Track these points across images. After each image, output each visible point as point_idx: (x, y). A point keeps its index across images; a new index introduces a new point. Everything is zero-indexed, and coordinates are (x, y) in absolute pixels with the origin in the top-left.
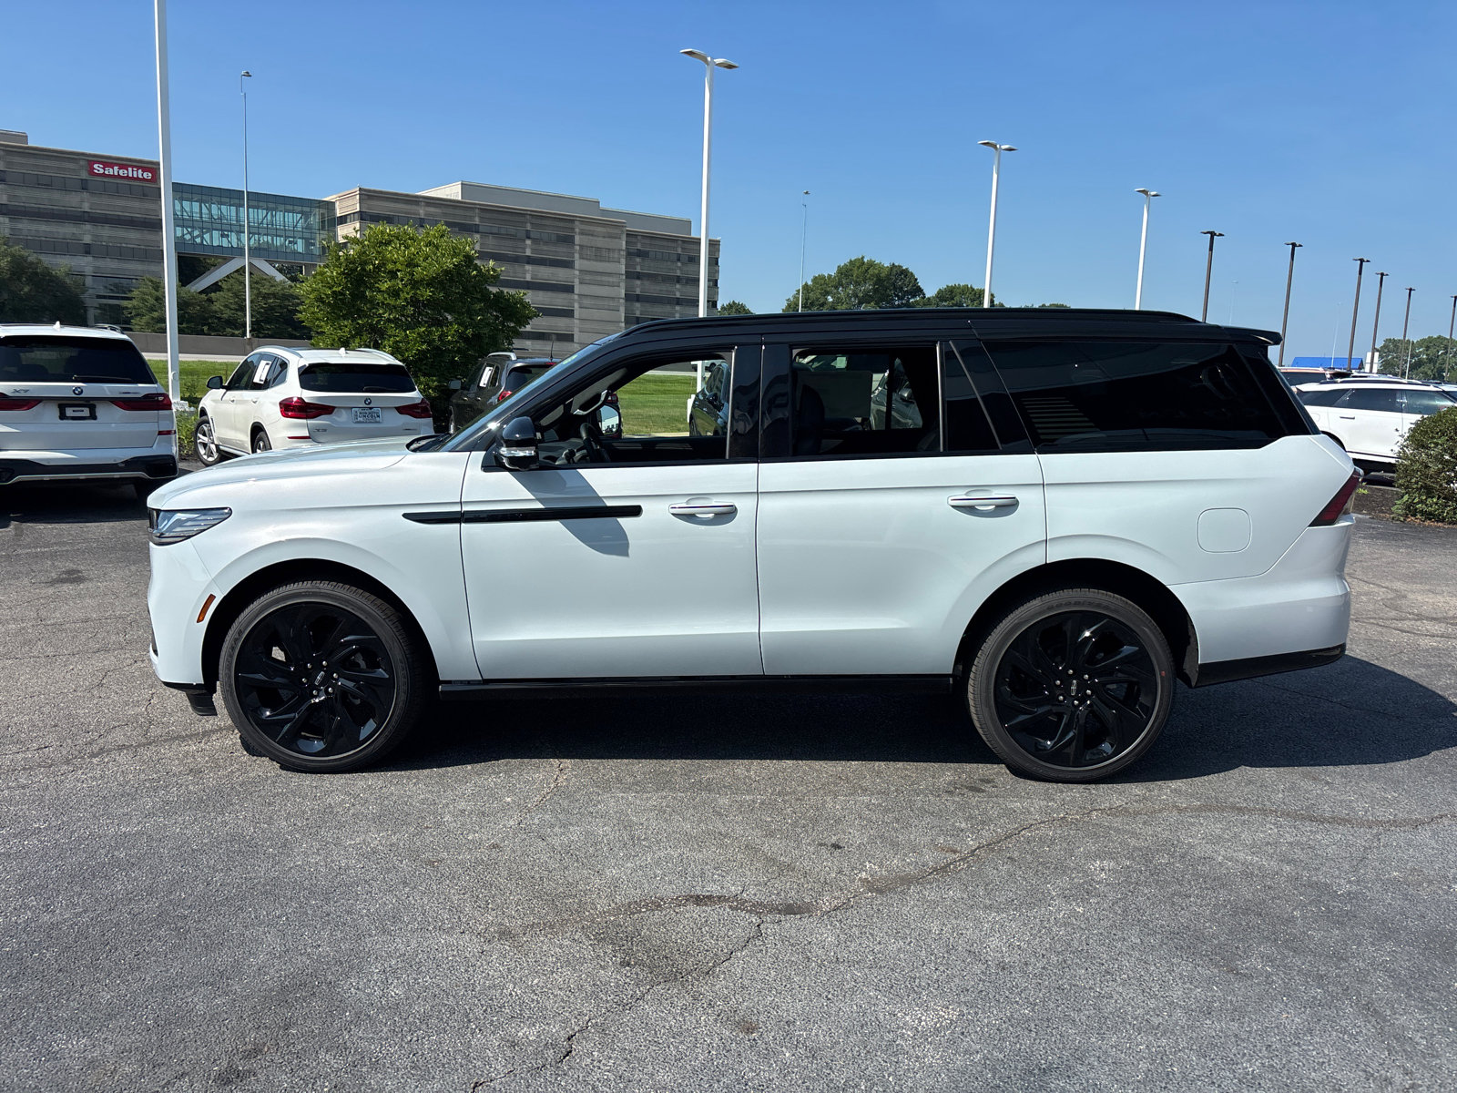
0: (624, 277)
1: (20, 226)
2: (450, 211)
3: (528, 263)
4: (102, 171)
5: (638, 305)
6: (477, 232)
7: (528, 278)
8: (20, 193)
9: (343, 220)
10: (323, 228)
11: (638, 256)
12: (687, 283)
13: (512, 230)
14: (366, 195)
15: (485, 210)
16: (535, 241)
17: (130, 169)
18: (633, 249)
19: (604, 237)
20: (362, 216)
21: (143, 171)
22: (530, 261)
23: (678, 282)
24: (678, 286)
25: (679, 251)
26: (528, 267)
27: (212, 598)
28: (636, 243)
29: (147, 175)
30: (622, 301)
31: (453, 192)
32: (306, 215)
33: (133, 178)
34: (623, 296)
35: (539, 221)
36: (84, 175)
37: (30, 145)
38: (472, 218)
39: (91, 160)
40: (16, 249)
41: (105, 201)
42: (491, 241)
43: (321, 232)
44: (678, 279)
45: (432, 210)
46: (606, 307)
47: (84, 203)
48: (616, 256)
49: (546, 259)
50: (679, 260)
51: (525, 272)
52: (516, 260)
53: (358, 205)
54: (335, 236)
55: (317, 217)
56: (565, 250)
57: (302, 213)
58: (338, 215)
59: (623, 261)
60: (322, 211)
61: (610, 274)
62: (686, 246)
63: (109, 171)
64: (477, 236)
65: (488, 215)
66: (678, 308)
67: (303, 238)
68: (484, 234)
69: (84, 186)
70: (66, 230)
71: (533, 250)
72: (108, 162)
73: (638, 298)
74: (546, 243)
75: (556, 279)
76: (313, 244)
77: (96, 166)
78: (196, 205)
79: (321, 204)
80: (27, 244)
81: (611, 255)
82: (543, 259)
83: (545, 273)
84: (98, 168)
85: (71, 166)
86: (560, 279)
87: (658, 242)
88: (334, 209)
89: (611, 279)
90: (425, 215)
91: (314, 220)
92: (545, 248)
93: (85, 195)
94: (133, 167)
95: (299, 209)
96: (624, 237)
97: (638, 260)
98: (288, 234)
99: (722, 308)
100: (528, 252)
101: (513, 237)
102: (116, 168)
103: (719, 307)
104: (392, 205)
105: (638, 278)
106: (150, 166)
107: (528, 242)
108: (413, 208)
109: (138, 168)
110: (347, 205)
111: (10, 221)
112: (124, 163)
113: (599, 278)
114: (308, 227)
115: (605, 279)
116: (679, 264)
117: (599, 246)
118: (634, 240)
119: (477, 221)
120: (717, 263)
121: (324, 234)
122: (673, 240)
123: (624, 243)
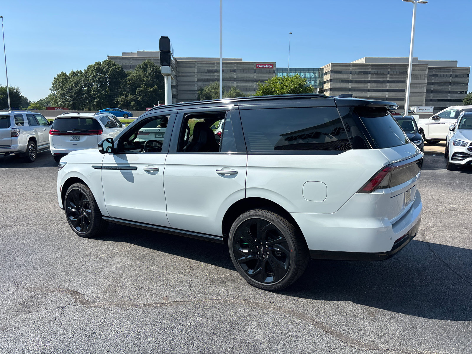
0: (426, 85)
1: (239, 84)
2: (361, 67)
3: (388, 83)
4: (259, 67)
5: (432, 94)
6: (370, 74)
7: (388, 88)
8: (240, 75)
9: (326, 74)
10: (319, 77)
11: (433, 76)
12: (454, 85)
13: (382, 72)
14: (333, 65)
15: (373, 66)
16: (391, 75)
17: (267, 65)
18: (431, 74)
19: (419, 71)
20: (332, 72)
21: (270, 65)
22: (389, 82)
23: (450, 85)
24: (450, 86)
25: (451, 73)
26: (388, 84)
27: (61, 185)
28: (432, 72)
29: (271, 66)
30: (425, 93)
31: (362, 61)
32: (315, 73)
33: (267, 68)
34: (425, 91)
35: (393, 68)
36: (255, 68)
37: (243, 61)
38: (368, 69)
39: (257, 64)
40: (237, 91)
41: (260, 75)
42: (374, 76)
43: (319, 78)
44: (450, 84)
45: (354, 68)
46: (418, 96)
47: (254, 76)
48: (423, 77)
49: (394, 81)
50: (451, 76)
51: (386, 86)
52: (384, 82)
53: (330, 69)
54: (323, 79)
55: (318, 73)
56: (402, 77)
57: (313, 73)
58: (324, 72)
59: (426, 79)
60: (319, 71)
61: (420, 84)
62: (454, 71)
63: (261, 66)
64: (370, 75)
65: (373, 68)
66: (449, 95)
67: (313, 81)
68: (372, 74)
69: (255, 71)
70: (249, 84)
71: (390, 78)
72: (261, 64)
73: (432, 92)
74: (395, 75)
75: (398, 87)
76: (316, 82)
77: (258, 65)
78: (284, 74)
79: (319, 69)
80: (240, 89)
81: (421, 77)
82: (393, 81)
83: (394, 86)
84: (259, 66)
85: (252, 66)
86: (400, 87)
87: (441, 71)
88: (323, 71)
89: (420, 86)
90: (352, 70)
91: (317, 75)
92: (395, 77)
93: (255, 74)
94: (267, 64)
95: (313, 72)
96: (427, 70)
97: (433, 78)
98: (309, 80)
99: (469, 94)
100: (388, 79)
101: (383, 74)
102: (263, 65)
103: (468, 93)
104: (341, 67)
105: (433, 84)
106: (271, 64)
107: (389, 75)
108: (348, 68)
109: (269, 65)
110: (327, 69)
111: (237, 83)
112: (265, 64)
113: (415, 86)
114: (315, 77)
115: (418, 86)
116: (451, 78)
117: (416, 74)
118: (431, 70)
119: (370, 70)
120: (468, 77)
121: (319, 79)
122: (449, 69)
123: (427, 72)
